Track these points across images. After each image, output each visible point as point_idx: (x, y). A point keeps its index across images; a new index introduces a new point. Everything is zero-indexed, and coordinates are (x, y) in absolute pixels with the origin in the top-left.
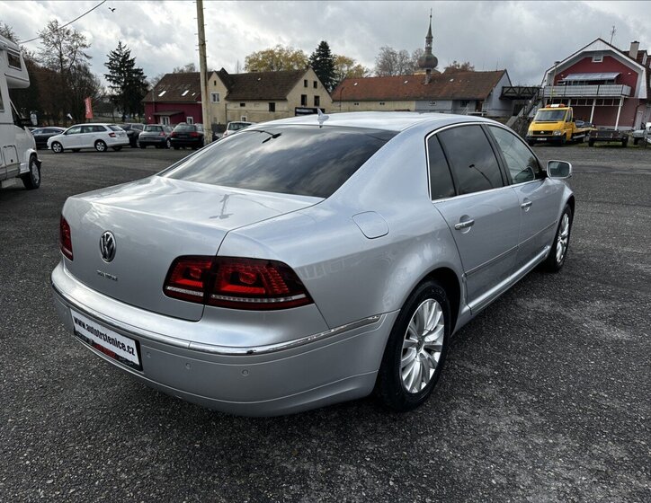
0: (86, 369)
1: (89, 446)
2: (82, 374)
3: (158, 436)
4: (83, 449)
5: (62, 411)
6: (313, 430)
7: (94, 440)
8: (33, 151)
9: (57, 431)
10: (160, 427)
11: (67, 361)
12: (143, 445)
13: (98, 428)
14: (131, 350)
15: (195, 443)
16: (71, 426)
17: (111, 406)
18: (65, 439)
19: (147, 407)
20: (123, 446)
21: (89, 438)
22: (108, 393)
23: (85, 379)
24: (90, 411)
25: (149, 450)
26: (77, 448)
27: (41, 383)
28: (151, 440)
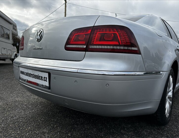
0: (22, 104)
1: (19, 132)
2: (20, 106)
3: (51, 129)
4: (16, 133)
5: (10, 118)
6: (122, 131)
7: (21, 129)
8: (16, 53)
9: (6, 125)
10: (51, 126)
11: (16, 101)
12: (44, 133)
13: (24, 125)
14: (45, 79)
15: (68, 134)
16: (12, 124)
17: (31, 117)
18: (8, 128)
19: (46, 118)
20: (35, 133)
21: (19, 129)
22: (30, 112)
23: (21, 107)
24: (21, 118)
25: (47, 135)
26: (13, 132)
27: (3, 108)
28: (47, 131)
